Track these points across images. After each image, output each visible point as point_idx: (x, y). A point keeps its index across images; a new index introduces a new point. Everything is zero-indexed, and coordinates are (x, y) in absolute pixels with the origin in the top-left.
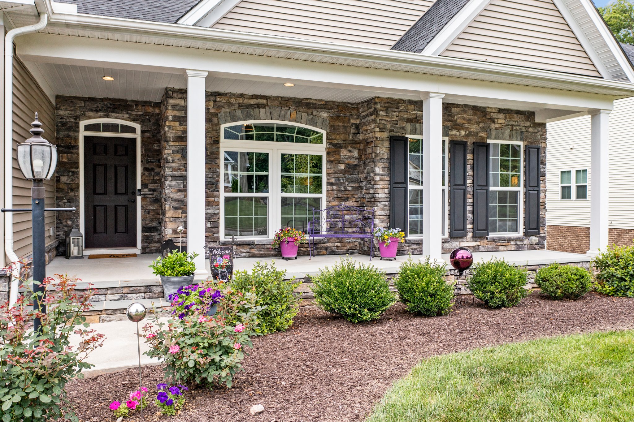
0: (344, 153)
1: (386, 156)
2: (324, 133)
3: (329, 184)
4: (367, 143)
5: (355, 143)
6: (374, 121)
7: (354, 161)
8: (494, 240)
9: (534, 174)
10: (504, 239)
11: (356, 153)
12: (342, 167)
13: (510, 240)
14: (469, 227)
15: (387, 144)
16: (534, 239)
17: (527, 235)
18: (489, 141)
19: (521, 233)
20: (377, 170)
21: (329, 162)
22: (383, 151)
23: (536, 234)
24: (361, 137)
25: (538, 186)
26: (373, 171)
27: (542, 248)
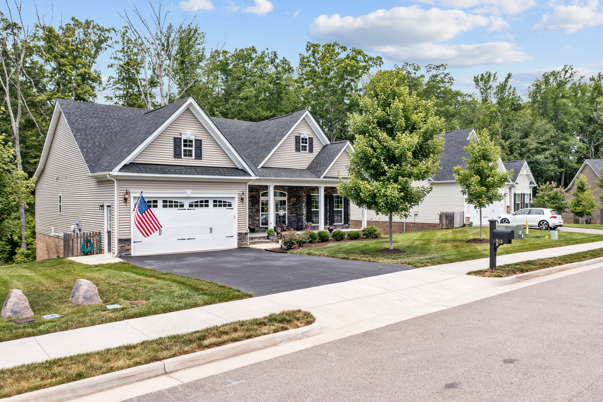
0: (292, 199)
1: (305, 201)
2: (287, 193)
3: (288, 209)
4: (299, 197)
5: (295, 196)
6: (302, 190)
7: (295, 202)
8: (335, 226)
9: (346, 204)
10: (338, 225)
11: (295, 199)
12: (291, 203)
13: (340, 225)
14: (328, 221)
15: (306, 197)
16: (347, 225)
17: (345, 224)
18: (333, 195)
19: (343, 223)
20: (303, 205)
21: (288, 202)
22: (305, 199)
23: (347, 223)
24: (297, 194)
25: (348, 208)
26: (302, 205)
27: (349, 228)
